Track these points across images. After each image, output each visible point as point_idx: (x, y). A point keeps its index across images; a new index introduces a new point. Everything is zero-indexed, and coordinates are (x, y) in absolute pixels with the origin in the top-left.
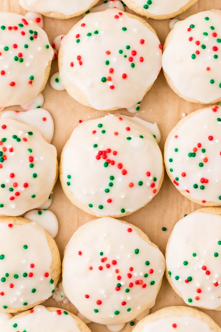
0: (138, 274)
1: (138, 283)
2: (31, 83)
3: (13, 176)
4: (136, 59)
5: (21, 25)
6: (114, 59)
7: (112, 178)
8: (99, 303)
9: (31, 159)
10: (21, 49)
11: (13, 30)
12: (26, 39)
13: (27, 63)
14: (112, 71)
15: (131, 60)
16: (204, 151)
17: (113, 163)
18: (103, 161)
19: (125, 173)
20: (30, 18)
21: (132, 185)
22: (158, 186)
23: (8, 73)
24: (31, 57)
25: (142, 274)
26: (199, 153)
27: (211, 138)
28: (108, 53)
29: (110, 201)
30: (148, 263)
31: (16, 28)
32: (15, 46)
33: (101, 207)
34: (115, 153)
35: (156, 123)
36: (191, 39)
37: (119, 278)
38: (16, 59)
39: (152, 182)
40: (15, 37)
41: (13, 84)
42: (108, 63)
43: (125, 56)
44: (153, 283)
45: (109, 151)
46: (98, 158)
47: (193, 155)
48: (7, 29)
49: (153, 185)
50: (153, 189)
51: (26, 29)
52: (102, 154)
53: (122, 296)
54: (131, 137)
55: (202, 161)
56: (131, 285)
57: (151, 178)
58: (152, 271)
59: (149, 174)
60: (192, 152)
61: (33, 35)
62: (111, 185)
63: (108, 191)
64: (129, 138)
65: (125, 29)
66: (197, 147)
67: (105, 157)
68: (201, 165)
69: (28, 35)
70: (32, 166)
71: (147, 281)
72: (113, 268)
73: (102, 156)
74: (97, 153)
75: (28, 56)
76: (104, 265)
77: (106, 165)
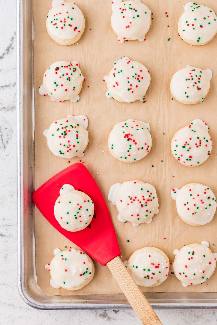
0: (146, 198)
1: (148, 200)
2: (74, 90)
3: (69, 142)
4: (140, 78)
5: (70, 66)
6: (131, 80)
7: (131, 146)
8: (138, 215)
9: (77, 135)
10: (69, 75)
11: (66, 68)
12: (72, 71)
13: (72, 81)
14: (131, 85)
15: (138, 79)
16: (188, 144)
17: (131, 139)
18: (127, 139)
19: (136, 144)
20: (74, 63)
21: (139, 149)
22: (149, 149)
23: (64, 85)
24: (74, 79)
25: (148, 196)
26: (187, 146)
27: (191, 139)
28: (128, 78)
29: (129, 155)
30: (148, 191)
31: (67, 67)
32: (67, 74)
33: (126, 158)
34: (132, 135)
35: (148, 123)
36: (190, 74)
37: (140, 202)
38: (67, 79)
39: (147, 147)
40: (67, 70)
41: (66, 90)
42: (129, 82)
43: (135, 78)
44: (154, 198)
45: (129, 134)
46: (125, 137)
47: (184, 147)
48: (63, 67)
49: (147, 149)
50: (147, 150)
51: (71, 67)
52: (126, 136)
53: (145, 208)
54: (139, 129)
55: (189, 149)
56: (146, 203)
57: (147, 146)
58: (151, 194)
59: (146, 144)
60: (184, 146)
61: (74, 70)
62: (130, 149)
63: (128, 151)
64: (138, 129)
65: (133, 67)
66: (185, 143)
67: (128, 137)
68: (188, 150)
69: (72, 70)
70: (77, 138)
71: (151, 198)
72: (136, 200)
73: (126, 137)
74: (124, 135)
75: (73, 78)
76: (132, 200)
77: (128, 140)
